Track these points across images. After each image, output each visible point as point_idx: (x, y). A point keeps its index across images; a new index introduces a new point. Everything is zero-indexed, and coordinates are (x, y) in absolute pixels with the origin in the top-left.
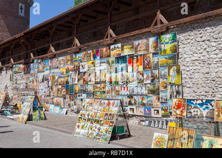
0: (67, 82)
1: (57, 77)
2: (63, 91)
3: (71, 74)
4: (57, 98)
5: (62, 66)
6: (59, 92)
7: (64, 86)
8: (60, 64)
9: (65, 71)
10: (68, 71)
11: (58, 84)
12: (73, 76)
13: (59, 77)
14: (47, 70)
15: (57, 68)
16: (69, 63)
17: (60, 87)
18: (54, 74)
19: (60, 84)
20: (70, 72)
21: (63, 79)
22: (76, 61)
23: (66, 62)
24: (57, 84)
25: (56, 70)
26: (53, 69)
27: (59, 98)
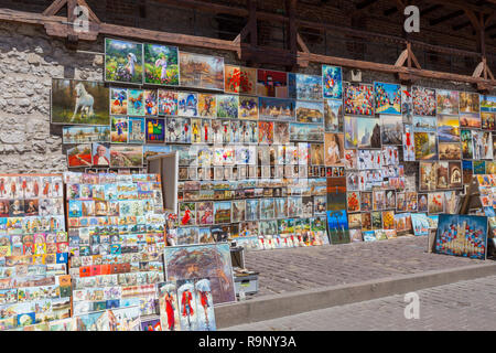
0: (467, 155)
1: (432, 140)
2: (454, 175)
3: (476, 136)
4: (436, 194)
5: (446, 112)
6: (443, 178)
7: (458, 164)
8: (443, 107)
9: (456, 126)
10: (465, 127)
11: (440, 156)
12: (479, 142)
13: (441, 140)
14: (391, 112)
15: (434, 114)
16: (468, 109)
17: (445, 165)
18: (420, 130)
19: (443, 159)
20: (473, 133)
21: (452, 147)
22: (486, 109)
23: (458, 107)
24: (436, 158)
25: (429, 121)
26: (416, 114)
27: (442, 194)
